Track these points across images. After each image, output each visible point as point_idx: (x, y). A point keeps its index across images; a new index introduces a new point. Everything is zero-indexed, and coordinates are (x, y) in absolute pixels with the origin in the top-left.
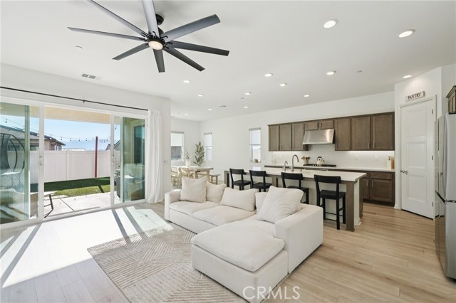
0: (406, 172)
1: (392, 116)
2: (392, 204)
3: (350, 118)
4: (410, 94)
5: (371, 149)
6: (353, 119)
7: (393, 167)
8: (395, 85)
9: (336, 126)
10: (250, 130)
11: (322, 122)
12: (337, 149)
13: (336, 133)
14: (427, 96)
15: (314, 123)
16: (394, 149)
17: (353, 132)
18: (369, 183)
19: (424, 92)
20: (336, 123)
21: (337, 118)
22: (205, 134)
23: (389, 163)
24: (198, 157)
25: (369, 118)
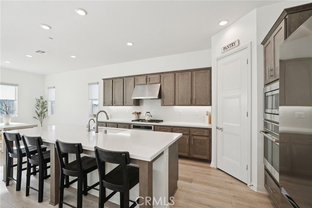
0: (221, 129)
1: (209, 71)
2: (209, 161)
3: (174, 73)
4: (225, 45)
5: (191, 104)
6: (177, 74)
7: (210, 123)
8: (212, 38)
9: (162, 81)
10: (90, 84)
11: (150, 76)
12: (163, 104)
13: (162, 88)
14: (242, 45)
15: (143, 77)
16: (211, 105)
17: (177, 87)
18: (189, 139)
19: (239, 41)
20: (162, 78)
21: (163, 73)
22: (49, 88)
23: (207, 118)
24: (39, 112)
25: (190, 73)
